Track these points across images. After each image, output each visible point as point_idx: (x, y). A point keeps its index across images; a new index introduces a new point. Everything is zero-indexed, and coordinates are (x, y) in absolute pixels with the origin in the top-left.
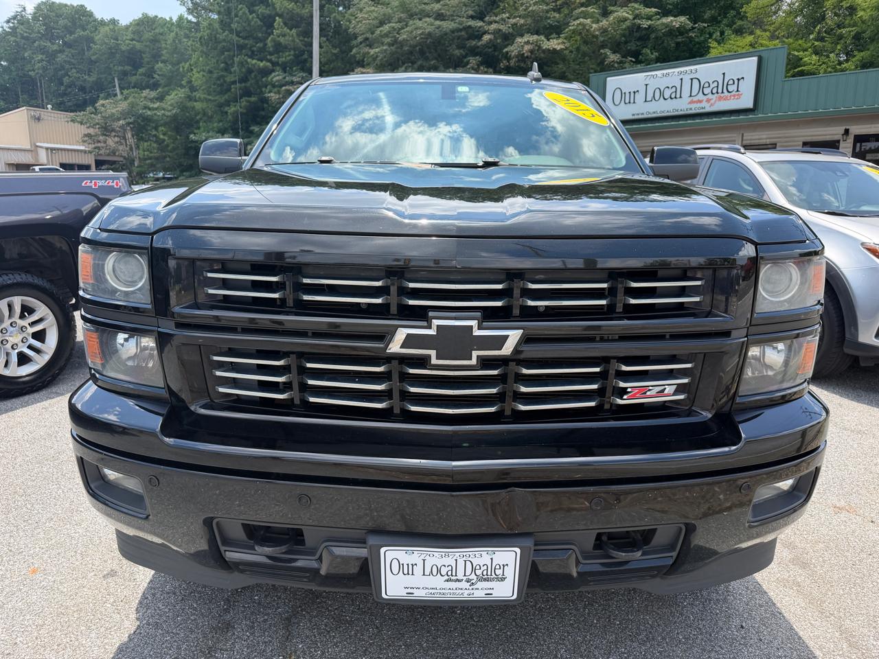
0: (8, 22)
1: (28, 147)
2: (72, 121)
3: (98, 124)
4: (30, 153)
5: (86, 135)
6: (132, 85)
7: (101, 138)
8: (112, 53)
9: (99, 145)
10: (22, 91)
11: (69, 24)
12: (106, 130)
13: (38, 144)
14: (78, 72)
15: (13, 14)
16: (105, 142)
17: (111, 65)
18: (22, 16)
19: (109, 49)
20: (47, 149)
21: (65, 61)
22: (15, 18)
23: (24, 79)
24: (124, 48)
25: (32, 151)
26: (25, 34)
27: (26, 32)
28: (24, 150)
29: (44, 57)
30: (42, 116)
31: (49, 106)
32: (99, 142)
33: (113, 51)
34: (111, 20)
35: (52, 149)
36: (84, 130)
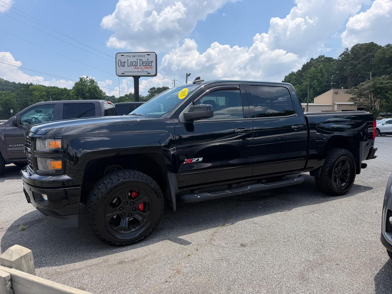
0: (340, 56)
1: (331, 105)
2: (346, 93)
3: (357, 93)
4: (331, 107)
5: (351, 98)
6: (389, 73)
7: (358, 99)
8: (381, 60)
9: (357, 102)
10: (341, 83)
11: (365, 51)
12: (360, 95)
13: (335, 103)
14: (365, 71)
15: (343, 53)
16: (359, 100)
17: (380, 66)
18: (346, 53)
19: (380, 58)
20: (338, 105)
21: (360, 68)
22: (343, 54)
23: (343, 77)
24: (387, 57)
25: (332, 106)
26: (346, 60)
27: (346, 59)
28: (329, 106)
29: (351, 67)
30: (339, 92)
31: (342, 88)
32: (357, 100)
33: (382, 59)
34: (388, 45)
35: (340, 105)
36: (351, 96)
